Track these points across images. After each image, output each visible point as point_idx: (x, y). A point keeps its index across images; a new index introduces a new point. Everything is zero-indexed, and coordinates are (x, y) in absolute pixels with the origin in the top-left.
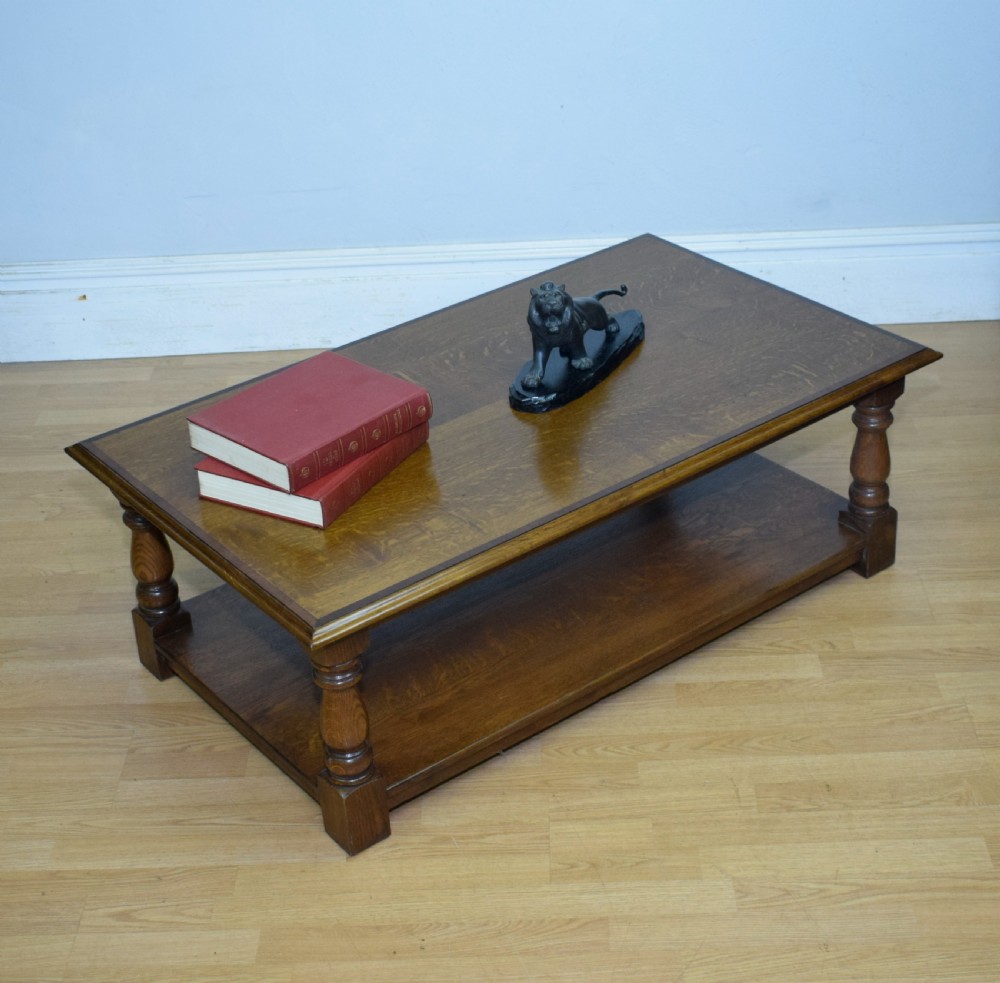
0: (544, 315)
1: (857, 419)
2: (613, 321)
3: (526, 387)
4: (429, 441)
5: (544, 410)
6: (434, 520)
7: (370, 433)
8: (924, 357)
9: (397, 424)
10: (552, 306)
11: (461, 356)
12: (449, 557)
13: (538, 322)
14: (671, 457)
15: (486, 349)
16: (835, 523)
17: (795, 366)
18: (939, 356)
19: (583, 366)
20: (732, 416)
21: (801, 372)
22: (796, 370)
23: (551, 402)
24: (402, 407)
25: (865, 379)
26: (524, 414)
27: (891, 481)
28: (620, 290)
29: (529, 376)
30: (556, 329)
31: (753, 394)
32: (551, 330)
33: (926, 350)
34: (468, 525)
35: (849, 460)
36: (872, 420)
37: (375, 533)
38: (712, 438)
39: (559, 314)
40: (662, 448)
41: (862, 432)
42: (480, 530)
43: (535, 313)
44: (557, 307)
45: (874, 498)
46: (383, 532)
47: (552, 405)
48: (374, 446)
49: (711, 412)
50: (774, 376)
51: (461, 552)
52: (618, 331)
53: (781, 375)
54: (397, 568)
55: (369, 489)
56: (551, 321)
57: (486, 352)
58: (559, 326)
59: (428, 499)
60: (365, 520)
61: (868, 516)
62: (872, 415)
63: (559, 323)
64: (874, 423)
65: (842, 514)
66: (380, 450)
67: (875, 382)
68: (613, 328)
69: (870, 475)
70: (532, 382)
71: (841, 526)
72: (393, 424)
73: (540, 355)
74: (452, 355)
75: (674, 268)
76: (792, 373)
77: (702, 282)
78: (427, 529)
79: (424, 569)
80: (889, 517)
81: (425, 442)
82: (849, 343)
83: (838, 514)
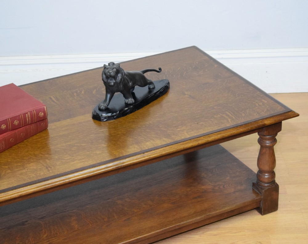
0: (107, 77)
1: (260, 141)
2: (151, 83)
3: (100, 110)
4: (48, 128)
5: (105, 120)
6: (32, 164)
7: (13, 122)
8: (290, 114)
9: (28, 120)
10: (110, 73)
11: (83, 92)
12: (30, 181)
13: (106, 80)
14: (150, 148)
15: (95, 91)
16: (251, 187)
17: (227, 112)
18: (298, 115)
19: (129, 102)
20: (187, 132)
21: (228, 116)
22: (227, 115)
23: (109, 117)
24: (31, 112)
25: (256, 122)
26: (96, 121)
27: (276, 170)
28: (158, 70)
29: (102, 104)
30: (112, 84)
31: (202, 123)
32: (110, 84)
33: (291, 111)
34: (45, 168)
35: (257, 159)
36: (267, 142)
37: (3, 167)
38: (173, 141)
39: (114, 78)
40: (147, 143)
41: (262, 147)
42: (49, 171)
43: (104, 76)
44: (112, 74)
45: (268, 178)
46: (7, 167)
47: (109, 118)
48: (14, 128)
49: (179, 129)
50: (215, 116)
51: (35, 179)
52: (154, 88)
53: (219, 116)
54: (4, 183)
55: (11, 147)
56: (110, 80)
57: (94, 92)
58: (114, 83)
59: (34, 154)
60: (2, 160)
61: (265, 186)
62: (266, 139)
63: (114, 81)
64: (268, 143)
65: (254, 184)
66: (19, 130)
67: (261, 124)
68: (151, 87)
69: (266, 168)
70: (103, 107)
71: (253, 190)
72: (25, 118)
73: (109, 96)
74: (79, 91)
75: (197, 63)
76: (224, 115)
77: (206, 70)
78: (26, 167)
79: (15, 185)
80: (275, 188)
81: (47, 129)
82: (257, 105)
83: (252, 185)
